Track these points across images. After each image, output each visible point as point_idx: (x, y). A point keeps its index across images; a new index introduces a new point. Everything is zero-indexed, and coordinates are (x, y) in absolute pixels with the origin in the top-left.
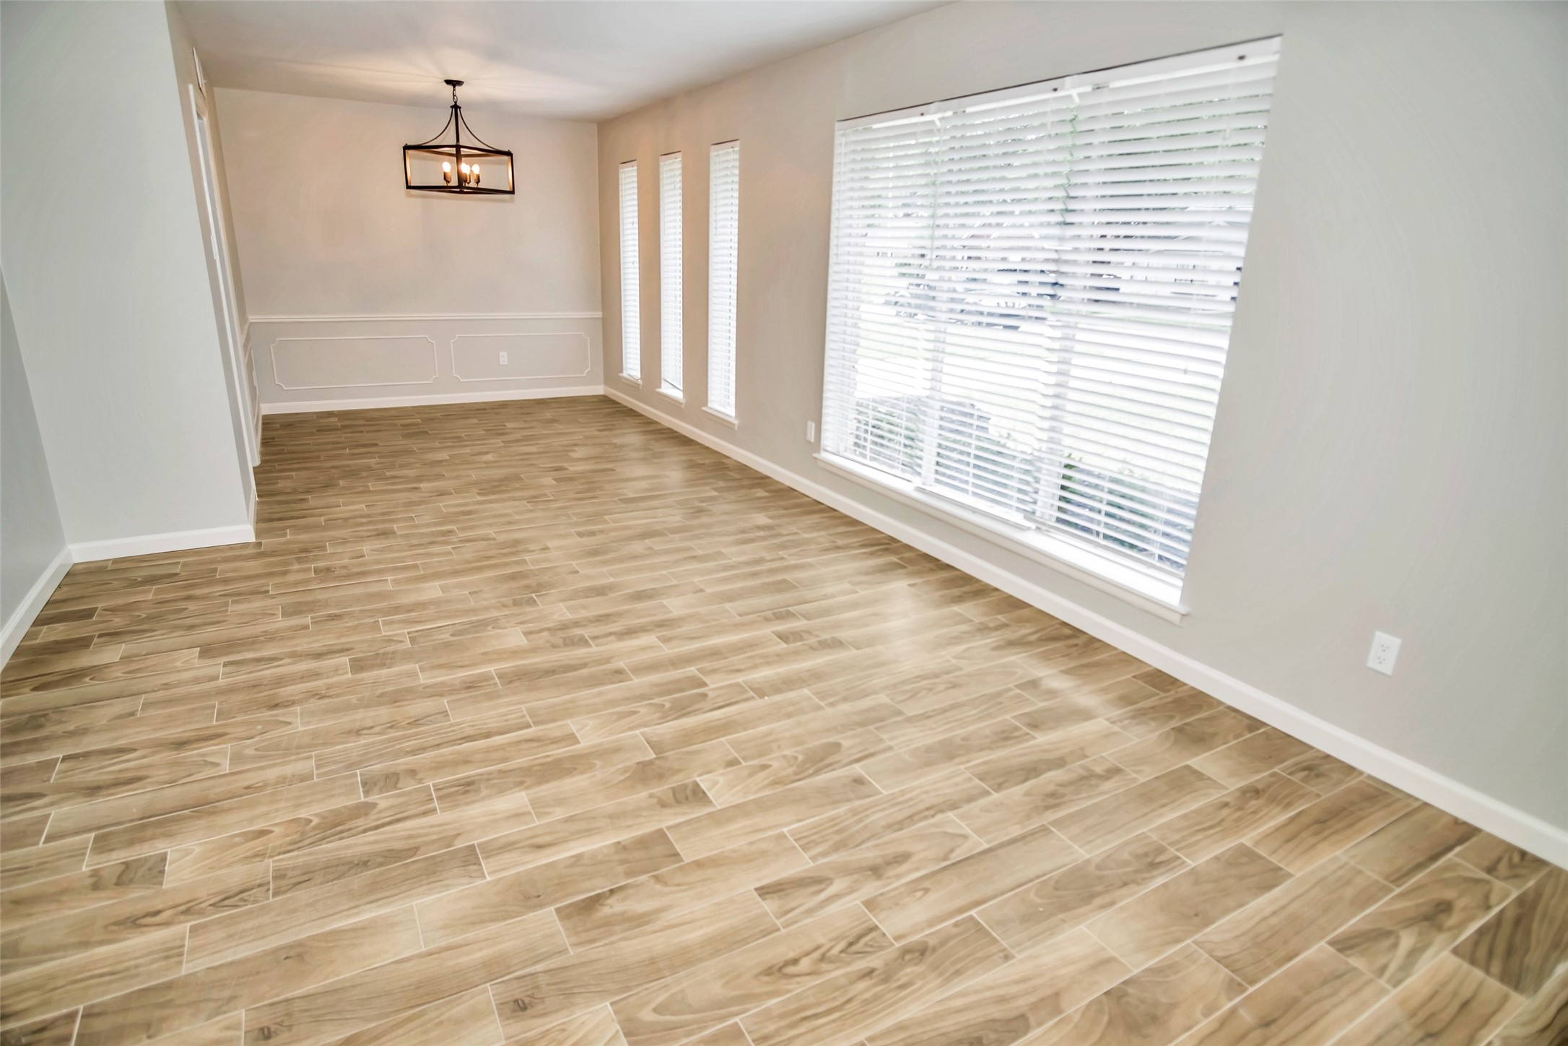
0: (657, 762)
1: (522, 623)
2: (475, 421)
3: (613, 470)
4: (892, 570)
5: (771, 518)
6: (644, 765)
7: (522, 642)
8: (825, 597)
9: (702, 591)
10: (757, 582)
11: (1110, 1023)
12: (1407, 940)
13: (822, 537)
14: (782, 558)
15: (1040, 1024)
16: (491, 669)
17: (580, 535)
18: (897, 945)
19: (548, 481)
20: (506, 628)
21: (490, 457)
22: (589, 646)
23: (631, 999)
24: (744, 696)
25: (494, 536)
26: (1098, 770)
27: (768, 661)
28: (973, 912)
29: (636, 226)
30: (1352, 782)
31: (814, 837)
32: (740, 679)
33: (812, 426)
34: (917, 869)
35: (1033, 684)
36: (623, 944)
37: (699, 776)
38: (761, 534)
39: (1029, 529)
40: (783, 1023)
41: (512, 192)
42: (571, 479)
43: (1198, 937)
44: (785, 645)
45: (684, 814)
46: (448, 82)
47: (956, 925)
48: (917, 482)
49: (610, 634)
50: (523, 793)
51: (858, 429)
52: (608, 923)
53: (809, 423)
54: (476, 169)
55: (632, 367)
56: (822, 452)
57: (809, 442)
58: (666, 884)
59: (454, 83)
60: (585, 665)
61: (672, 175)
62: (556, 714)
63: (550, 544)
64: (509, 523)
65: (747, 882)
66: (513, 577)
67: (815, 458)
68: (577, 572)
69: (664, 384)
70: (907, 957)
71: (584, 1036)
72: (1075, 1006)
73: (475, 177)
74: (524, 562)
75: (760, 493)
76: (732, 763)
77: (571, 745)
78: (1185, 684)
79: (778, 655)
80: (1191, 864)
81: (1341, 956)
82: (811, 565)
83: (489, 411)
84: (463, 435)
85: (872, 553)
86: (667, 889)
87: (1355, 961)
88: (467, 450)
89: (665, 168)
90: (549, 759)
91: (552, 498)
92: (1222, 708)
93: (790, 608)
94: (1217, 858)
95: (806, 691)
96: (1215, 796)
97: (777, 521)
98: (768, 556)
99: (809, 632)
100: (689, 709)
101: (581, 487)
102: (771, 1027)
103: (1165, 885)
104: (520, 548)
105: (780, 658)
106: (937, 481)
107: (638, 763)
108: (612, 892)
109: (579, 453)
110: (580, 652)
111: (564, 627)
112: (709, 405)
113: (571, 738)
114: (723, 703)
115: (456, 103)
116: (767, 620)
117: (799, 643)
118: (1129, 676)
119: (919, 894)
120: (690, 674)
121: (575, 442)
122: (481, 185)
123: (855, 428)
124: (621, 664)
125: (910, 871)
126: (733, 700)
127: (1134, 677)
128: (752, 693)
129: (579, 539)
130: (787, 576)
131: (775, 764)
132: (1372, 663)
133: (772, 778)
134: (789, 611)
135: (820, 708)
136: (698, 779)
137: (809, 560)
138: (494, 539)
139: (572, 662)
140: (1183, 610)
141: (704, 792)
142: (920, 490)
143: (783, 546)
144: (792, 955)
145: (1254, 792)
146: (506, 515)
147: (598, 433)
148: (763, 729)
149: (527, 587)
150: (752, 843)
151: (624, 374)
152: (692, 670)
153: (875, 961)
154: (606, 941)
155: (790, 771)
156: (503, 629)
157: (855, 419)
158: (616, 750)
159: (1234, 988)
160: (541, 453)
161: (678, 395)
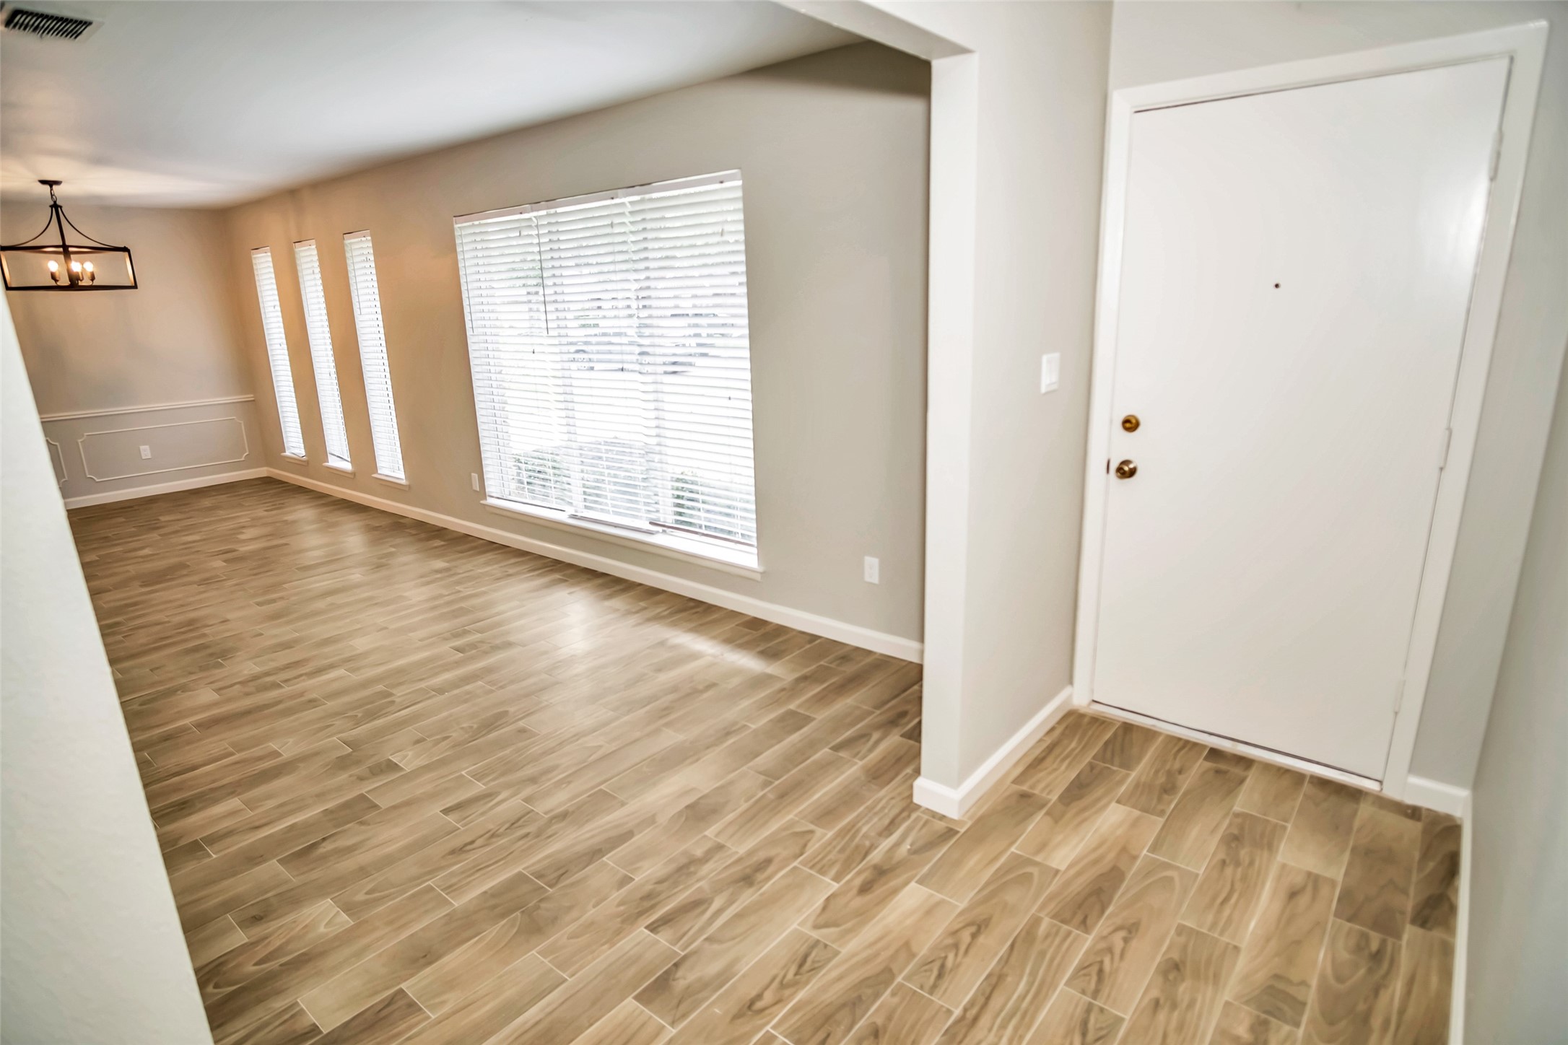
0: (354, 754)
1: (211, 683)
2: (122, 520)
3: (286, 544)
4: (554, 585)
5: (448, 562)
6: (342, 759)
7: (215, 697)
8: (498, 614)
9: (386, 628)
10: (436, 613)
11: (686, 820)
12: (876, 736)
13: (495, 569)
14: (459, 591)
15: (640, 832)
16: (187, 721)
17: (259, 604)
18: (546, 816)
19: (218, 563)
20: (197, 690)
21: (147, 551)
22: (282, 687)
23: (347, 893)
24: (428, 696)
26: (701, 687)
27: (447, 668)
28: (602, 787)
29: (278, 308)
30: (869, 660)
31: (486, 772)
32: (423, 685)
33: (475, 476)
34: (563, 772)
35: (662, 643)
36: (337, 865)
37: (391, 755)
38: (439, 576)
39: (658, 532)
40: (463, 876)
41: (135, 287)
42: (241, 559)
43: (751, 764)
44: (462, 655)
45: (381, 780)
46: (43, 182)
47: (589, 796)
48: (571, 511)
49: (301, 675)
50: (236, 799)
51: (518, 474)
52: (324, 858)
53: (473, 474)
54: (89, 267)
55: (294, 445)
56: (488, 498)
57: (477, 491)
58: (369, 824)
59: (51, 183)
60: (280, 702)
61: (309, 259)
62: (257, 741)
63: (229, 616)
64: (182, 606)
65: (435, 809)
66: (196, 649)
67: (484, 505)
68: (262, 634)
69: (330, 458)
70: (553, 821)
71: (313, 920)
72: (663, 819)
73: (89, 275)
74: (204, 635)
75: (438, 543)
76: (418, 742)
77: (274, 759)
78: (771, 623)
79: (456, 663)
80: (753, 727)
81: (835, 753)
82: (484, 593)
83: (136, 508)
84: (110, 535)
85: (538, 575)
86: (369, 827)
87: (842, 754)
88: (119, 549)
89: (302, 254)
90: (256, 772)
91: (225, 578)
92: (794, 633)
93: (466, 628)
94: (771, 721)
95: (480, 683)
96: (778, 686)
97: (454, 564)
98: (445, 592)
99: (482, 642)
100: (379, 714)
101: (254, 564)
102: (454, 880)
103: (734, 743)
104: (198, 625)
105: (458, 664)
106: (586, 507)
107: (337, 758)
108: (324, 839)
109: (249, 534)
110: (274, 694)
111: (255, 678)
112: (379, 472)
113: (276, 754)
114: (409, 704)
115: (55, 202)
116: (446, 639)
117: (474, 651)
118: (733, 625)
119: (564, 786)
120: (379, 690)
121: (241, 524)
122: (96, 283)
123: (515, 474)
124: (314, 696)
125: (559, 774)
126: (419, 700)
127: (737, 625)
128: (434, 693)
129: (258, 607)
130: (463, 605)
131: (454, 735)
132: (867, 579)
133: (452, 744)
134: (465, 630)
135: (492, 691)
136: (390, 758)
137: (483, 589)
139: (266, 703)
140: (761, 569)
141: (396, 764)
142: (574, 517)
143: (459, 583)
144: (469, 840)
145: (804, 678)
146: (178, 599)
147: (266, 513)
148: (445, 714)
149: (211, 655)
150: (436, 786)
151: (287, 453)
152: (380, 687)
153: (531, 829)
154: (320, 869)
155: (467, 736)
156: (193, 691)
157: (514, 466)
158: (316, 754)
159: (766, 784)
160: (204, 540)
161: (348, 466)
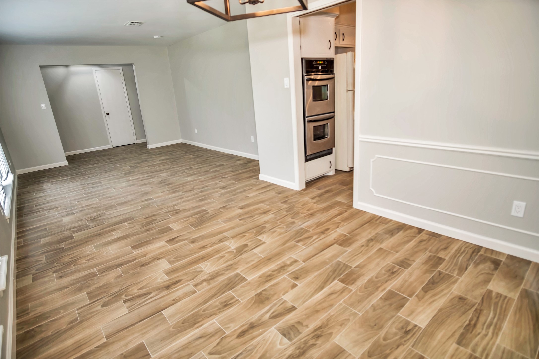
25: (183, 193)
49: (141, 178)
63: (162, 194)
66: (170, 184)
68: (151, 188)
74: (168, 188)
104: (172, 191)
111: (152, 178)
138: (183, 192)
149: (164, 183)
